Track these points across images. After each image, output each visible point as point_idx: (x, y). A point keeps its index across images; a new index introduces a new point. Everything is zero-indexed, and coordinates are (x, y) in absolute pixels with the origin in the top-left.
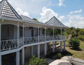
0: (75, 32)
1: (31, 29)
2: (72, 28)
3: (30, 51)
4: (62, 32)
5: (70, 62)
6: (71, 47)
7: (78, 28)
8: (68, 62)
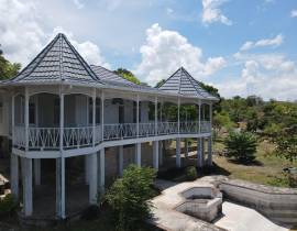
0: (261, 115)
1: (118, 104)
2: (251, 102)
3: (115, 161)
4: (214, 115)
5: (218, 187)
6: (233, 158)
7: (272, 102)
8: (212, 185)
